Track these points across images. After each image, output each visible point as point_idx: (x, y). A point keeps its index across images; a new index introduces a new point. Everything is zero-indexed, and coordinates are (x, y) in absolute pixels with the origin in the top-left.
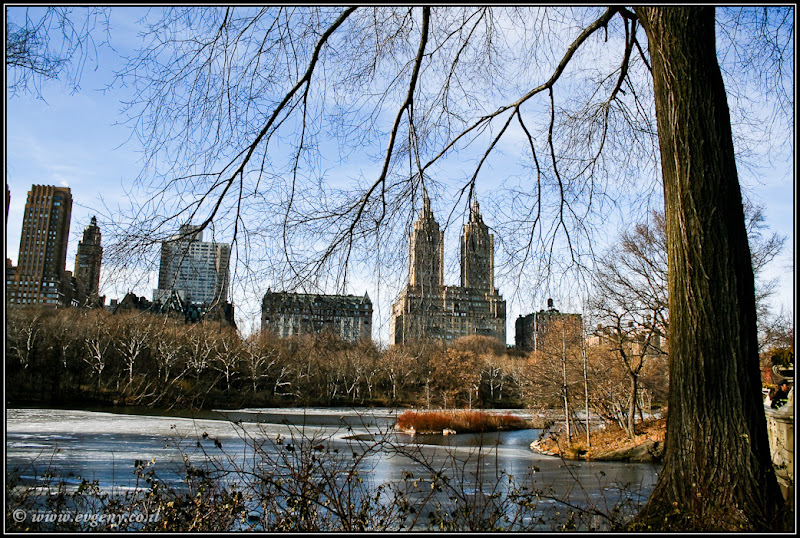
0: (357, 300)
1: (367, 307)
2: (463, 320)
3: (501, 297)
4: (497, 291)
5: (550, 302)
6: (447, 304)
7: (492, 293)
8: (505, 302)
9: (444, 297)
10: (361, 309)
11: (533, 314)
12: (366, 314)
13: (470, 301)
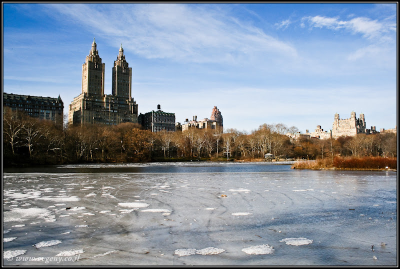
0: (54, 100)
1: (60, 105)
2: (115, 114)
3: (135, 102)
4: (133, 99)
5: (159, 107)
6: (106, 105)
7: (130, 100)
8: (137, 105)
9: (105, 100)
10: (56, 105)
11: (151, 113)
12: (60, 109)
13: (119, 104)
